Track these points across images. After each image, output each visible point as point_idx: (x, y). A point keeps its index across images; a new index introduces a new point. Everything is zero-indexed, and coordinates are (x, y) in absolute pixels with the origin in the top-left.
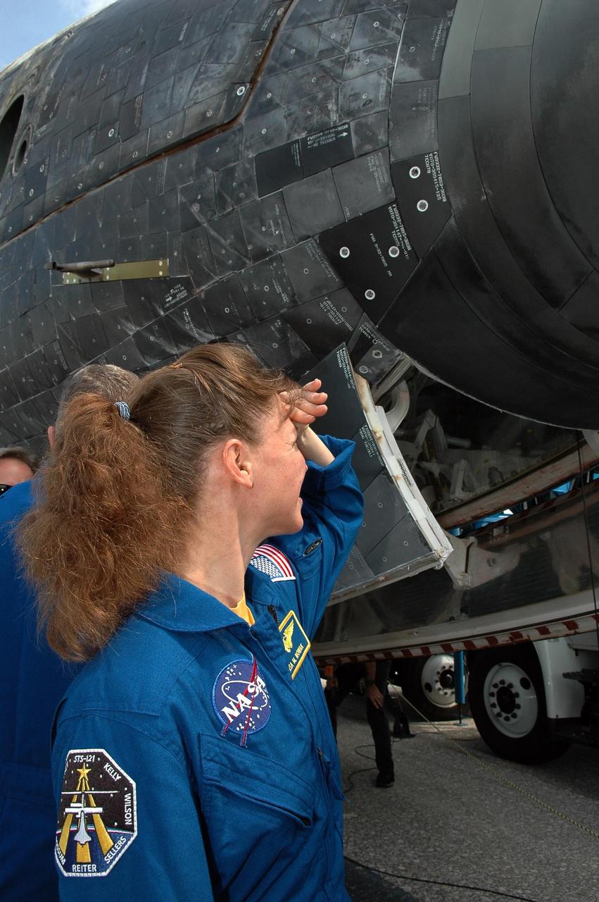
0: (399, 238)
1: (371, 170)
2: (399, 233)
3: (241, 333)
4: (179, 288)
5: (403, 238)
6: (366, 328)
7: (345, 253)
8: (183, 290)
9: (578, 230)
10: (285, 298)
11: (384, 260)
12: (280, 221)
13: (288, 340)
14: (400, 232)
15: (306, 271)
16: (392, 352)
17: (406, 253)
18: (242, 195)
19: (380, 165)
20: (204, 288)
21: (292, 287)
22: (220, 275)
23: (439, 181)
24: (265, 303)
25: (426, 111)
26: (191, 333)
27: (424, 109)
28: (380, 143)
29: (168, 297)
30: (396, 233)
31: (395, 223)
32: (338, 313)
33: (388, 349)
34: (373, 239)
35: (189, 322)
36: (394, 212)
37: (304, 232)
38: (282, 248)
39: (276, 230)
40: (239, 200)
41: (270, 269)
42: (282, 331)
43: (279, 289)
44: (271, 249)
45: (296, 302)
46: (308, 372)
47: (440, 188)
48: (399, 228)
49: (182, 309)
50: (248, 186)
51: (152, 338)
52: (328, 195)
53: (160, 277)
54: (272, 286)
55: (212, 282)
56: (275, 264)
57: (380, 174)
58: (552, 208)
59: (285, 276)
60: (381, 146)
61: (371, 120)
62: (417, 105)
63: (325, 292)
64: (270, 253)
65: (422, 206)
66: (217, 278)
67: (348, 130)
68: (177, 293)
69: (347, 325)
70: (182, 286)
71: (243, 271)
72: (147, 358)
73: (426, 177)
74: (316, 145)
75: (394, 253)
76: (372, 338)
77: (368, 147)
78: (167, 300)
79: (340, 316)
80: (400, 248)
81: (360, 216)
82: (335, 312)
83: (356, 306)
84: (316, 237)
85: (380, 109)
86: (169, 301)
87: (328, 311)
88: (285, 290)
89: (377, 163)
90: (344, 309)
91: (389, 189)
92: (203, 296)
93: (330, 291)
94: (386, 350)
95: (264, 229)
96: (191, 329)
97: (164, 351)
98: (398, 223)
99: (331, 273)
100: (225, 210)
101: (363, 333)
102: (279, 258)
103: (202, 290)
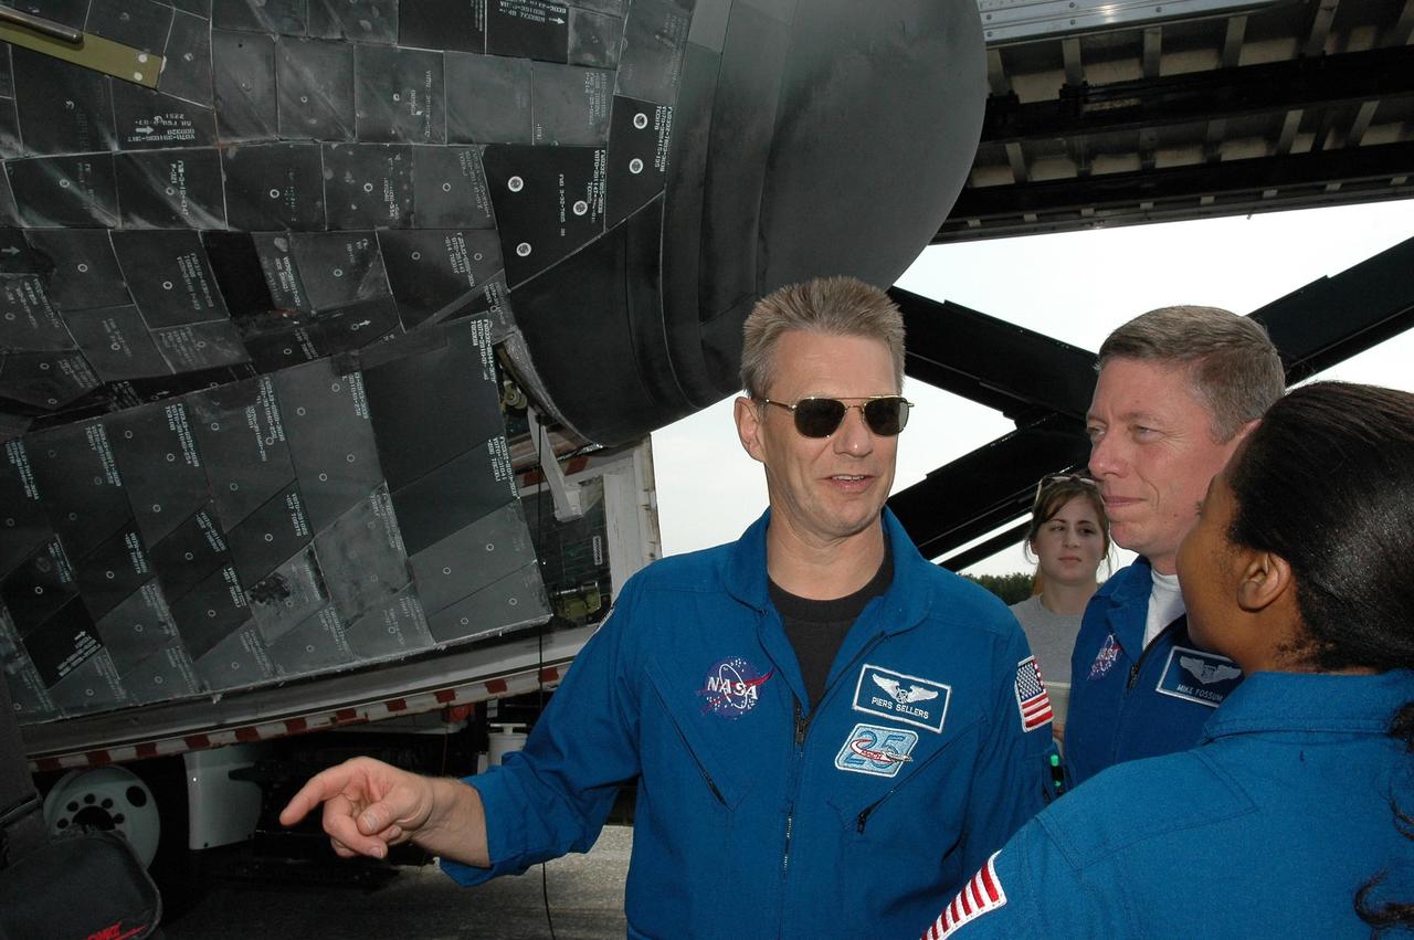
0: (593, 194)
1: (587, 91)
2: (598, 188)
3: (285, 237)
4: (179, 121)
5: (598, 195)
6: (494, 287)
7: (516, 185)
8: (186, 127)
9: (766, 250)
10: (394, 212)
11: (563, 214)
12: (428, 98)
13: (366, 272)
14: (598, 186)
15: (447, 187)
16: (507, 327)
17: (594, 214)
18: (364, 23)
19: (600, 91)
20: (240, 141)
21: (412, 201)
22: (282, 133)
23: (665, 144)
24: (354, 207)
25: (671, 49)
26: (174, 204)
27: (670, 44)
28: (607, 61)
29: (145, 127)
30: (593, 186)
31: (596, 173)
32: (466, 258)
33: (504, 323)
34: (562, 182)
35: (177, 186)
36: (600, 160)
37: (464, 132)
38: (420, 140)
39: (417, 109)
40: (359, 30)
41: (386, 161)
42: (364, 258)
43: (389, 195)
44: (400, 133)
45: (410, 224)
46: (367, 323)
47: (662, 153)
48: (599, 182)
49: (172, 157)
50: (382, 15)
51: (65, 183)
52: (518, 97)
53: (134, 83)
54: (379, 187)
55: (263, 138)
56: (398, 158)
57: (598, 102)
58: (757, 220)
59: (408, 182)
60: (607, 65)
61: (599, 21)
62: (663, 35)
63: (462, 225)
64: (395, 138)
65: (636, 166)
66: (274, 137)
67: (565, 17)
68: (171, 128)
69: (471, 277)
70: (186, 119)
71: (334, 146)
72: (28, 211)
73: (651, 133)
74: (514, 13)
75: (580, 209)
76: (493, 303)
77: (589, 58)
78: (138, 130)
79: (467, 263)
80: (590, 206)
81: (554, 146)
82: (463, 256)
83: (497, 257)
84: (482, 147)
85: (614, 13)
86: (144, 134)
87: (454, 252)
88: (399, 200)
89: (598, 87)
90: (478, 256)
91: (603, 127)
92: (231, 154)
93: (471, 227)
94: (500, 323)
95: (396, 98)
96: (177, 198)
97: (88, 215)
98: (600, 176)
99: (484, 204)
100: (325, 32)
101: (484, 295)
102: (406, 151)
103: (233, 144)
